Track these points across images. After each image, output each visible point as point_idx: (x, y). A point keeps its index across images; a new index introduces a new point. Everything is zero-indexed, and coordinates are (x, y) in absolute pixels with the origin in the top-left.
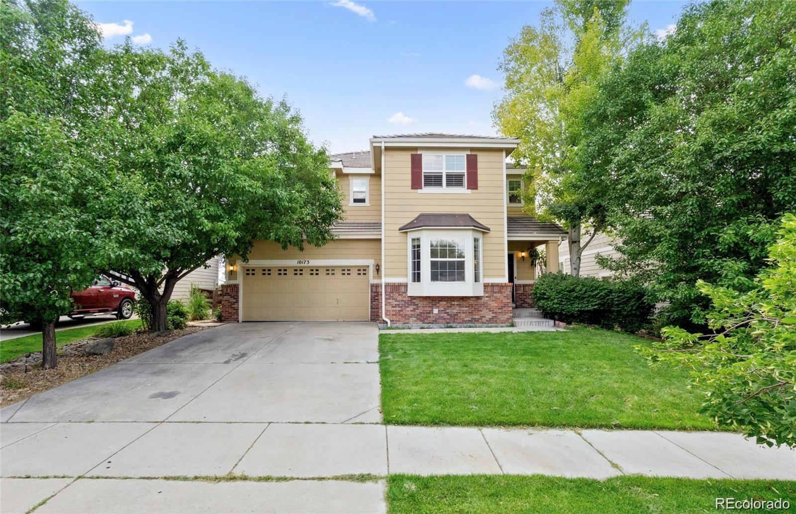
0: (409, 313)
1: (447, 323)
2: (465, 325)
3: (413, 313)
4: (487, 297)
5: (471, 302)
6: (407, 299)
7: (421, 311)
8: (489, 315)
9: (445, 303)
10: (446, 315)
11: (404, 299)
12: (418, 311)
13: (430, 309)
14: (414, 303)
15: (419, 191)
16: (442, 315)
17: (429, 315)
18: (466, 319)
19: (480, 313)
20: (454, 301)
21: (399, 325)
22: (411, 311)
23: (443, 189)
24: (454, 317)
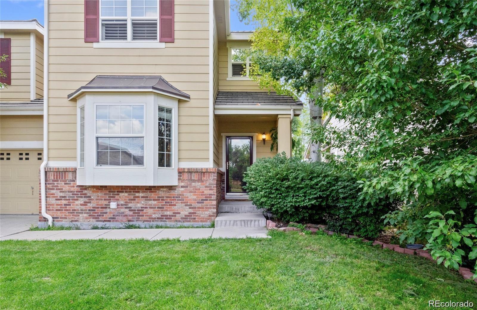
0: (79, 208)
1: (129, 221)
2: (155, 224)
3: (83, 207)
4: (182, 187)
5: (161, 193)
6: (75, 189)
7: (95, 205)
8: (185, 211)
9: (126, 194)
10: (127, 210)
11: (72, 189)
12: (90, 206)
13: (106, 202)
14: (86, 194)
15: (95, 45)
16: (122, 210)
17: (105, 210)
18: (154, 216)
20: (139, 192)
21: (65, 223)
22: (81, 205)
23: (129, 43)
24: (138, 213)
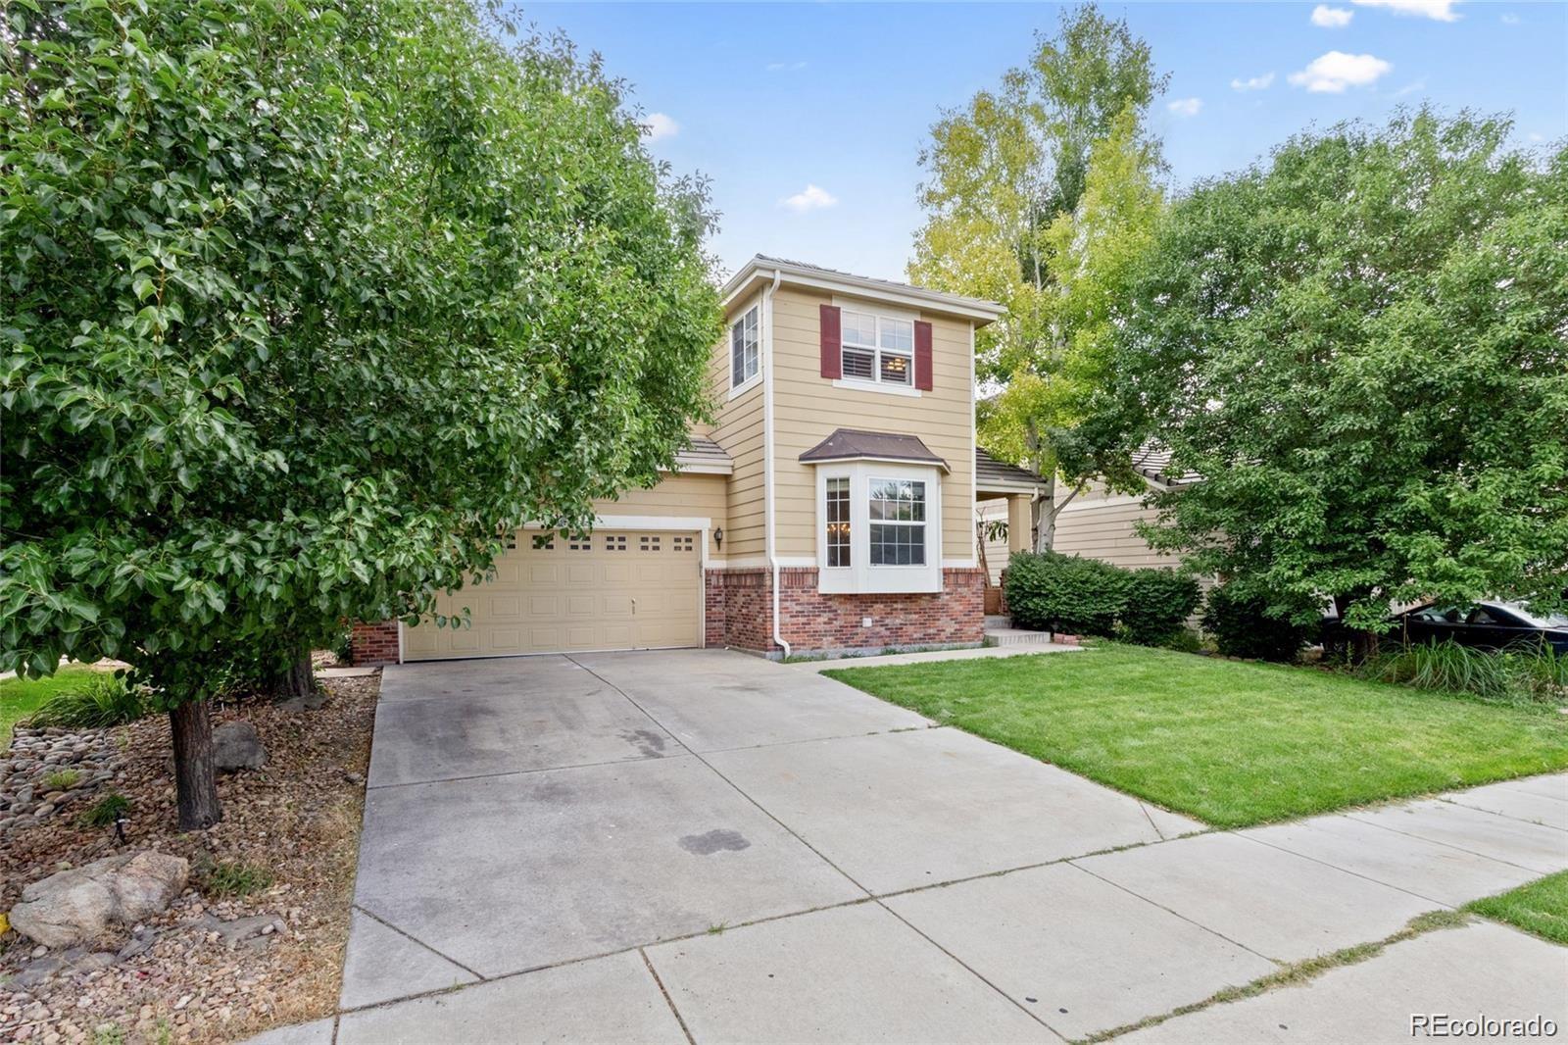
0: (822, 627)
1: (886, 644)
2: (917, 646)
3: (828, 627)
4: (947, 594)
5: (923, 603)
6: (817, 599)
7: (842, 623)
8: (950, 629)
9: (882, 606)
10: (883, 629)
11: (813, 600)
12: (837, 624)
13: (857, 618)
14: (830, 607)
15: (835, 383)
16: (878, 629)
17: (855, 630)
18: (915, 636)
19: (938, 623)
20: (896, 602)
21: (805, 652)
22: (825, 623)
23: (876, 385)
24: (896, 632)
